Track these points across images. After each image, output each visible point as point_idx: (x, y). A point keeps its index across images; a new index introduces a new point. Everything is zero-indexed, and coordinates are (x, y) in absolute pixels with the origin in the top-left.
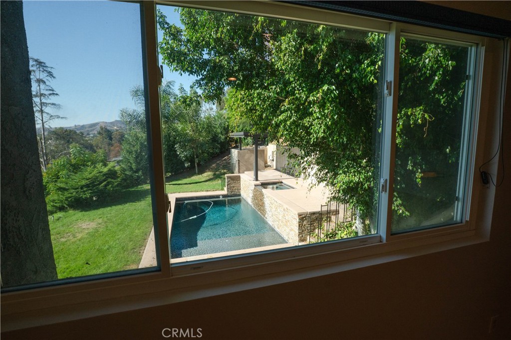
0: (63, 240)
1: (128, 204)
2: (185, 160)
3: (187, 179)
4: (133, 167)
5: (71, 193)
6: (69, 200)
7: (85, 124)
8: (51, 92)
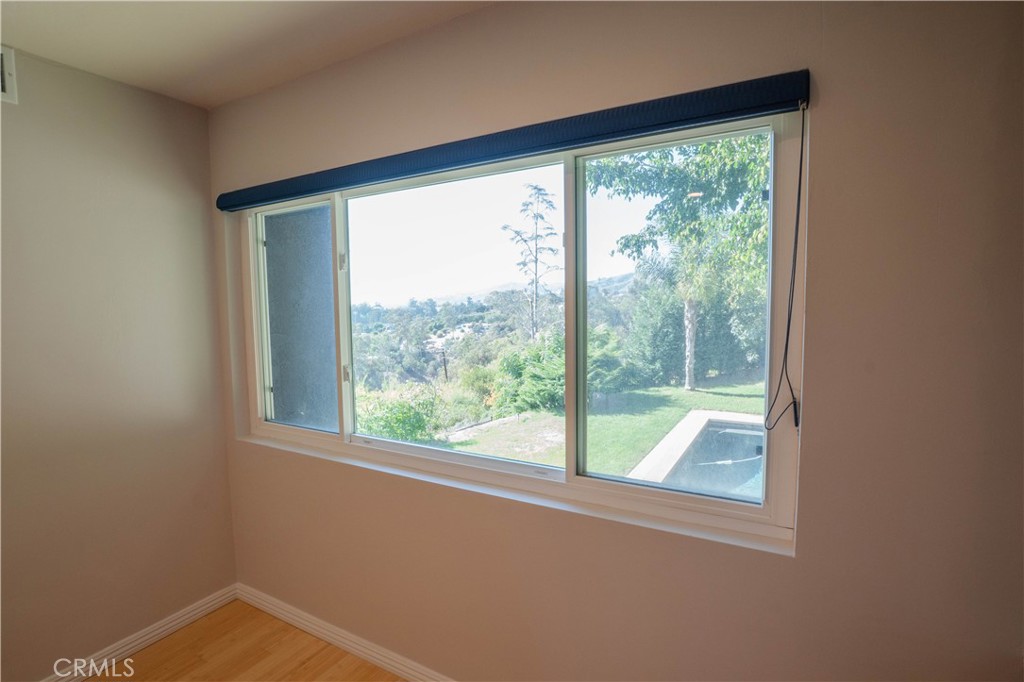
0: (518, 450)
1: (622, 415)
2: (748, 349)
3: (748, 386)
4: (648, 354)
5: (546, 385)
6: (542, 394)
7: (613, 275)
8: (549, 231)
